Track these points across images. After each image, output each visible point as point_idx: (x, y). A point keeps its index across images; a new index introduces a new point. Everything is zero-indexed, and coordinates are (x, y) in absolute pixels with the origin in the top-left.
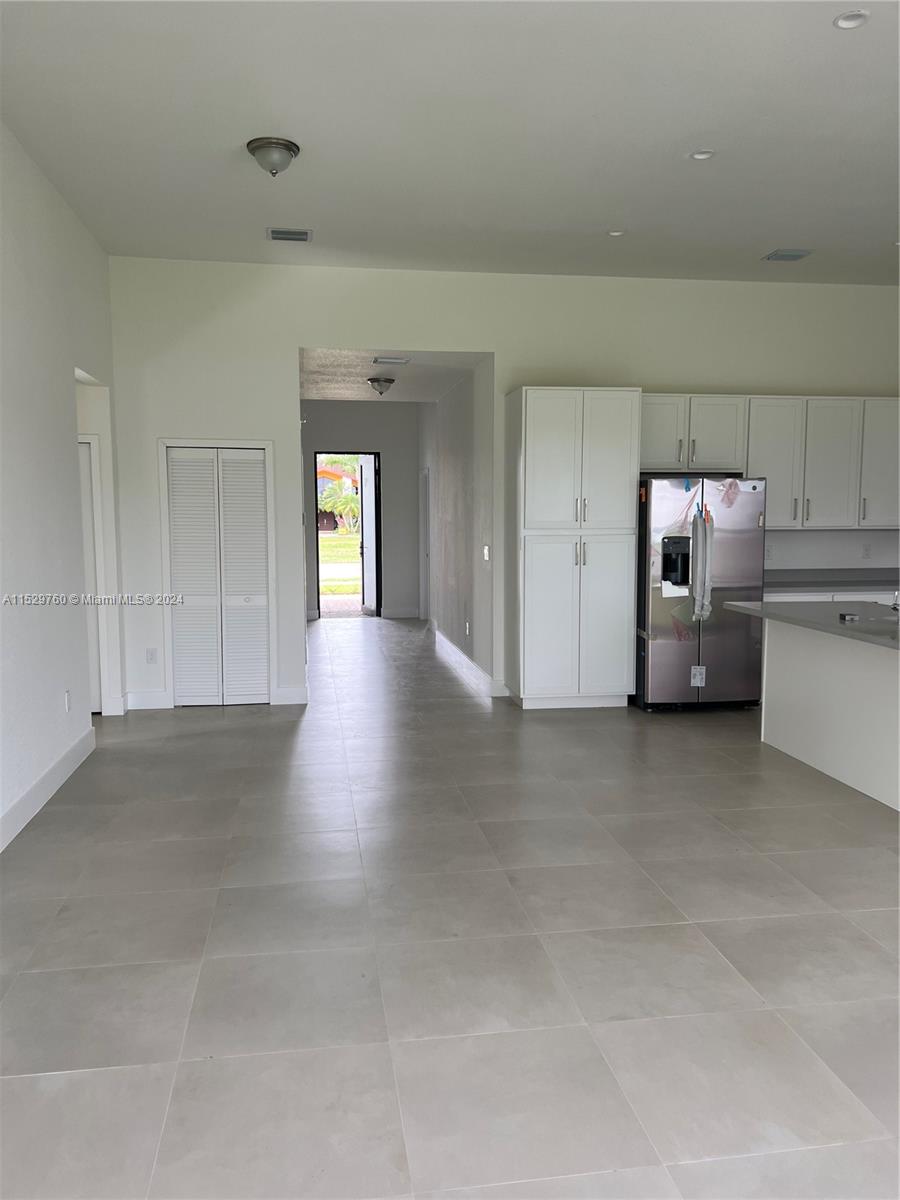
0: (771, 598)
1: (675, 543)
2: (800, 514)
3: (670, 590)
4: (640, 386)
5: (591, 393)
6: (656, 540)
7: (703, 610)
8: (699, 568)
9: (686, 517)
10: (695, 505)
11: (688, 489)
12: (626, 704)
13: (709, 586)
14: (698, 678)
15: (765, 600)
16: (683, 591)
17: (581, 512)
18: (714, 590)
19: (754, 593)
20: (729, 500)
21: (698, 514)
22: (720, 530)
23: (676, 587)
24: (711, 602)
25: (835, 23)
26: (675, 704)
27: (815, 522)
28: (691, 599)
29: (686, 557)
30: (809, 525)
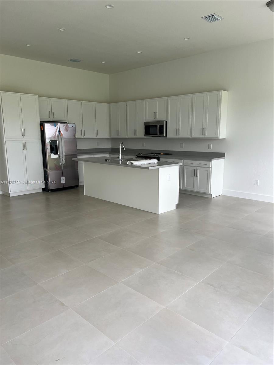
0: (79, 157)
1: (53, 142)
2: (82, 134)
3: (53, 156)
4: (37, 94)
5: (23, 95)
6: (48, 141)
7: (63, 161)
8: (61, 150)
9: (56, 134)
10: (58, 131)
11: (55, 126)
12: (42, 191)
13: (64, 154)
14: (63, 180)
15: (78, 157)
16: (57, 156)
17: (24, 133)
18: (65, 155)
19: (75, 156)
20: (66, 129)
21: (59, 134)
22: (65, 138)
23: (55, 155)
24: (65, 159)
25: (106, 6)
26: (57, 189)
27: (86, 136)
28: (59, 158)
29: (56, 146)
30: (85, 137)
